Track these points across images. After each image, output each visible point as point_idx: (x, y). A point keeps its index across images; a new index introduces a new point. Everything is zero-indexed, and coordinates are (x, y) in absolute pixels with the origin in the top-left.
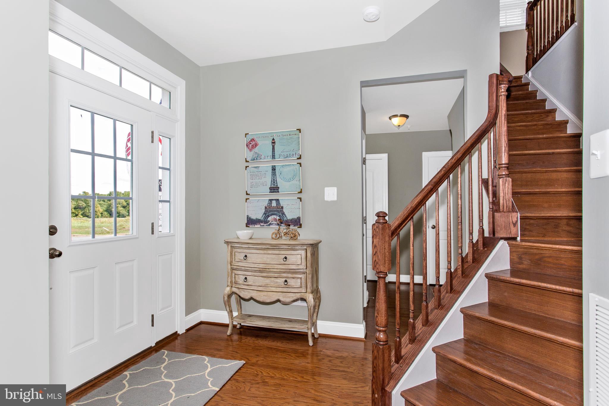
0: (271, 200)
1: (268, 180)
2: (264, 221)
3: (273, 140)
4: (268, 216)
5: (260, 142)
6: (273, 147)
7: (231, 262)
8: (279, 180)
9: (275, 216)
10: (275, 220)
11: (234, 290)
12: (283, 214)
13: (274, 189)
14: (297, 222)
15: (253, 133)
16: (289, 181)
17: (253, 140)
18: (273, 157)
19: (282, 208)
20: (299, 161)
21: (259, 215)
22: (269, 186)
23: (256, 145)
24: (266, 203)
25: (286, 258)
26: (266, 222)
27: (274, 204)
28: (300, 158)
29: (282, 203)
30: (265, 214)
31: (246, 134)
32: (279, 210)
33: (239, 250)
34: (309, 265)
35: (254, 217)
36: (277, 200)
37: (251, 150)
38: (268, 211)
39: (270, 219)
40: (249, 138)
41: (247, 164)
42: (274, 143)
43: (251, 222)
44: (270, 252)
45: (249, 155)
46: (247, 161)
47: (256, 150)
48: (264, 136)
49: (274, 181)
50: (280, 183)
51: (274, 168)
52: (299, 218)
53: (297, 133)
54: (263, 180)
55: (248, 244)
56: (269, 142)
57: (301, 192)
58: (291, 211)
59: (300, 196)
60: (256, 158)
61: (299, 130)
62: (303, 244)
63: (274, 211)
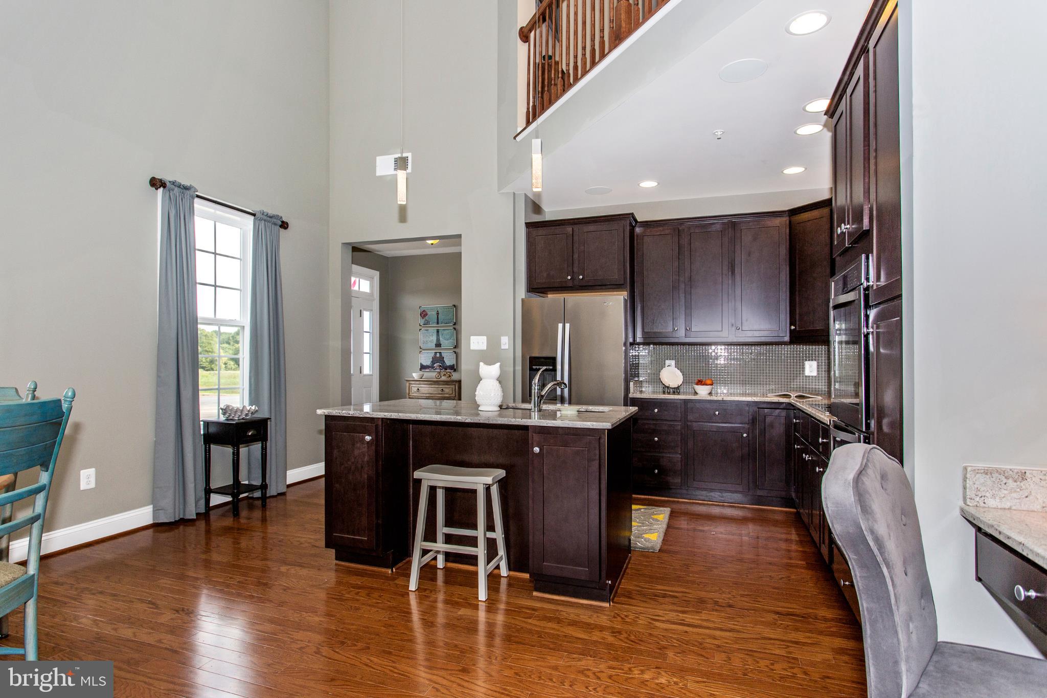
0: (436, 353)
1: (434, 338)
3: (438, 311)
4: (435, 364)
5: (429, 313)
6: (438, 316)
7: (409, 393)
8: (441, 339)
12: (444, 362)
13: (438, 345)
14: (454, 368)
15: (424, 307)
16: (448, 340)
17: (424, 311)
18: (438, 323)
20: (454, 326)
21: (427, 362)
22: (435, 342)
23: (427, 314)
24: (433, 355)
25: (443, 390)
26: (433, 367)
27: (438, 355)
28: (455, 324)
30: (432, 362)
31: (420, 307)
33: (414, 386)
34: (457, 394)
35: (425, 364)
36: (440, 353)
37: (423, 318)
38: (434, 360)
40: (422, 309)
41: (420, 328)
42: (438, 314)
43: (423, 367)
44: (434, 386)
45: (422, 321)
46: (420, 325)
47: (427, 318)
48: (432, 309)
49: (438, 340)
50: (442, 341)
51: (438, 331)
52: (454, 365)
53: (453, 307)
54: (431, 338)
55: (421, 381)
56: (435, 313)
57: (455, 347)
58: (449, 360)
59: (455, 350)
60: (427, 323)
61: (455, 306)
62: (453, 381)
63: (438, 359)
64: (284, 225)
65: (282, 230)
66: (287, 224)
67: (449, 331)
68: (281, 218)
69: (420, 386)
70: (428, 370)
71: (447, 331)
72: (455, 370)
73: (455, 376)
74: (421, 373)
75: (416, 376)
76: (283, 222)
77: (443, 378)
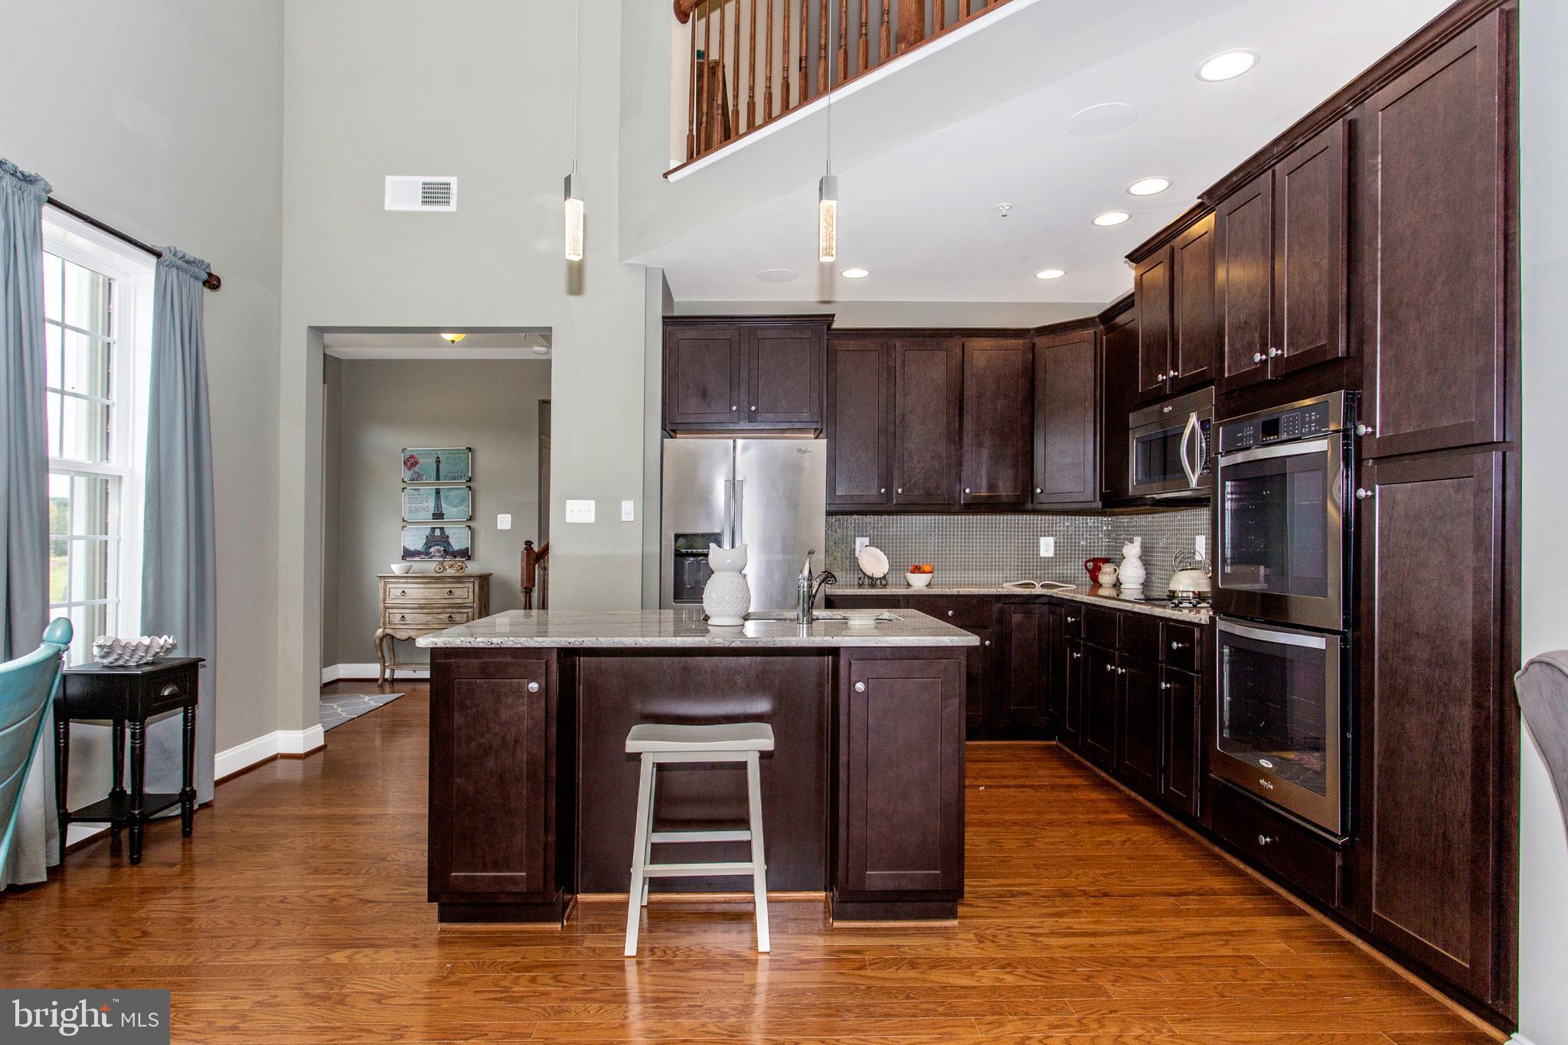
0: (434, 529)
1: (431, 504)
2: (425, 553)
3: (438, 458)
4: (431, 547)
5: (421, 461)
6: (438, 467)
7: (385, 600)
8: (444, 505)
9: (436, 547)
10: (439, 551)
11: (388, 631)
12: (449, 544)
13: (438, 515)
14: (466, 554)
15: (411, 450)
16: (456, 506)
17: (412, 457)
18: (438, 478)
19: (448, 537)
20: (469, 484)
21: (417, 545)
22: (432, 510)
23: (416, 463)
24: (428, 532)
25: (450, 592)
26: (427, 554)
27: (438, 533)
28: (470, 480)
29: (447, 532)
30: (426, 544)
31: (403, 450)
32: (444, 540)
33: (395, 586)
34: (476, 598)
35: (412, 548)
36: (442, 529)
37: (409, 469)
38: (430, 541)
39: (432, 550)
40: (408, 453)
41: (404, 485)
42: (438, 462)
43: (408, 554)
44: (433, 586)
45: (407, 475)
46: (404, 482)
47: (417, 469)
48: (428, 454)
49: (438, 506)
50: (446, 508)
51: (438, 492)
52: (467, 549)
53: (467, 451)
54: (425, 504)
55: (406, 577)
56: (432, 461)
57: (470, 519)
58: (458, 539)
59: (469, 523)
60: (416, 478)
61: (470, 449)
62: (470, 577)
63: (438, 541)
64: (212, 283)
65: (206, 291)
66: (219, 280)
67: (460, 492)
68: (209, 266)
69: (406, 586)
70: (418, 559)
71: (456, 492)
72: (469, 558)
73: (472, 568)
74: (405, 564)
75: (397, 568)
76: (210, 275)
77: (450, 572)
